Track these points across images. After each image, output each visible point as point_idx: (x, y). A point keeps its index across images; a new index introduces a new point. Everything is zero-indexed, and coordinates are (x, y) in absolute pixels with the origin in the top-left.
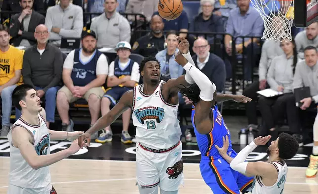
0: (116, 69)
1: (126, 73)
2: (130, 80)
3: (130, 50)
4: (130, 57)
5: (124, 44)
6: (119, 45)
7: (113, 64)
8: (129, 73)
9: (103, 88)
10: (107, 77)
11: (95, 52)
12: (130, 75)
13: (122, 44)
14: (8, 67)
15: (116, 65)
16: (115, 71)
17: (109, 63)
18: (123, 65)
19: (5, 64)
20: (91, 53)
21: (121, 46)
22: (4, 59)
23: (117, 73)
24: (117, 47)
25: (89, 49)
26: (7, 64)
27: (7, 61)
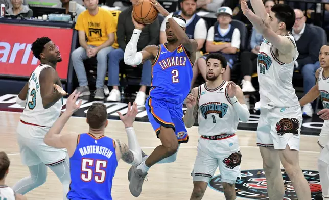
0: (216, 34)
1: (226, 39)
2: (231, 47)
3: (231, 16)
4: (231, 23)
5: (225, 10)
6: (220, 10)
7: (212, 29)
8: (229, 40)
9: (201, 52)
10: (206, 41)
11: (194, 16)
12: (231, 42)
13: (223, 9)
14: (99, 31)
15: (216, 31)
16: (215, 36)
17: (208, 28)
18: (224, 31)
19: (96, 28)
20: (190, 16)
21: (222, 11)
22: (94, 23)
23: (217, 39)
24: (218, 12)
25: (188, 13)
26: (99, 28)
27: (98, 25)
